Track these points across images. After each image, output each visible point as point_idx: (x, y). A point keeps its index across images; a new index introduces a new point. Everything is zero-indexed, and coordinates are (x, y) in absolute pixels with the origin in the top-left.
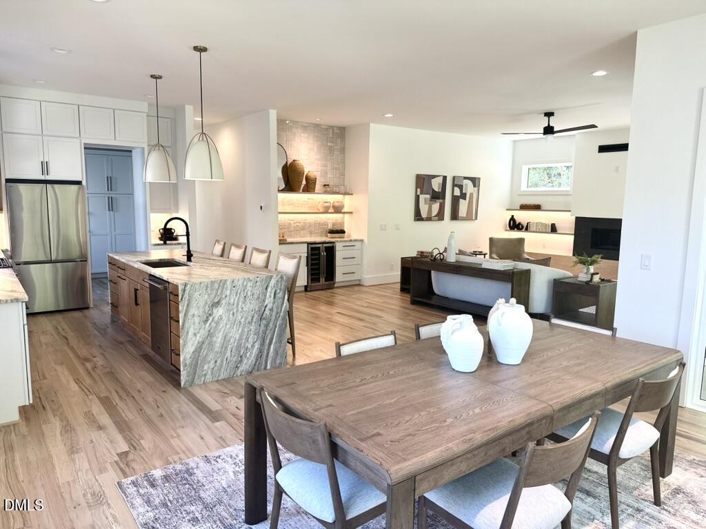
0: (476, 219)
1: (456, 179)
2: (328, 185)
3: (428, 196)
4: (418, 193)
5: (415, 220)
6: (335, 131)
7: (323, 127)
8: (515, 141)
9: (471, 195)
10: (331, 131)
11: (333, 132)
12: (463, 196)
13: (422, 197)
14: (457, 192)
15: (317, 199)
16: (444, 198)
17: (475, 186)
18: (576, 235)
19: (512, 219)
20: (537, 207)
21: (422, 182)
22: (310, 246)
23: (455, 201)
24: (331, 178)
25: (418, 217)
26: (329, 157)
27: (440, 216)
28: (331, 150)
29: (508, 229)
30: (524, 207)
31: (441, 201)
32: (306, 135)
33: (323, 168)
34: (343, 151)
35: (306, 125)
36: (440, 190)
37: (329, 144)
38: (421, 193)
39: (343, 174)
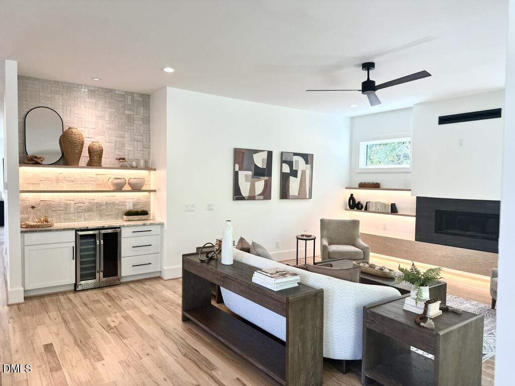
0: (310, 198)
1: (284, 154)
2: (124, 159)
3: (250, 173)
4: (237, 169)
5: (233, 200)
6: (136, 98)
7: (117, 92)
8: (352, 118)
9: (304, 172)
10: (130, 97)
11: (133, 100)
12: (294, 173)
13: (242, 174)
14: (286, 169)
15: (107, 174)
16: (270, 175)
17: (307, 163)
18: (418, 217)
19: (352, 198)
20: (376, 186)
21: (242, 157)
22: (80, 233)
23: (285, 178)
24: (130, 151)
25: (238, 195)
26: (126, 127)
27: (266, 194)
28: (129, 118)
29: (348, 208)
30: (363, 186)
31: (266, 178)
32: (94, 101)
33: (117, 139)
34: (147, 120)
35: (93, 89)
36: (265, 167)
37: (127, 112)
38: (241, 169)
39: (147, 147)
